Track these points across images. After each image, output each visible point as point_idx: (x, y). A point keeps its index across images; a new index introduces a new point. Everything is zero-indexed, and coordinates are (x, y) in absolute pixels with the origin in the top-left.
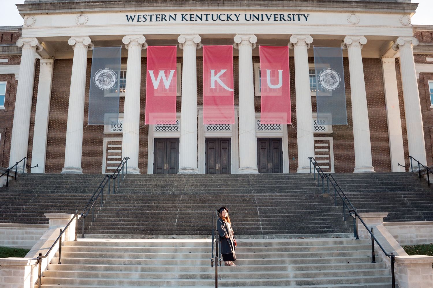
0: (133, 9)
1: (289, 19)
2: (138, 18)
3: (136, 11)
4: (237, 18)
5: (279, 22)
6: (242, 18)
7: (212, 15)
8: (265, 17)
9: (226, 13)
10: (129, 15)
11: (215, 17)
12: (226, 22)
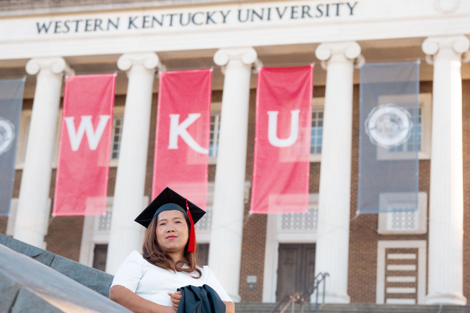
0: (47, 11)
1: (319, 14)
2: (56, 27)
3: (52, 14)
4: (225, 17)
5: (300, 21)
6: (232, 17)
7: (181, 15)
8: (274, 14)
9: (205, 10)
10: (42, 21)
11: (185, 19)
12: (205, 27)
